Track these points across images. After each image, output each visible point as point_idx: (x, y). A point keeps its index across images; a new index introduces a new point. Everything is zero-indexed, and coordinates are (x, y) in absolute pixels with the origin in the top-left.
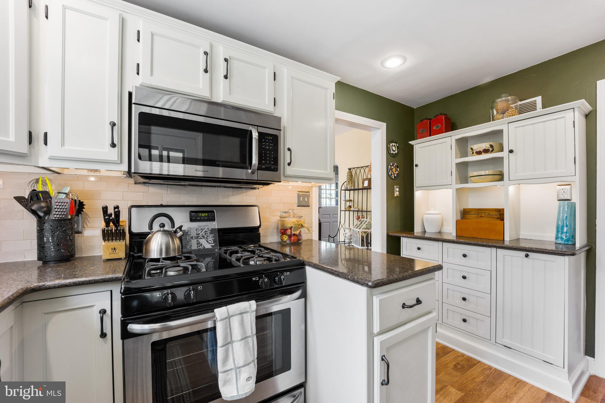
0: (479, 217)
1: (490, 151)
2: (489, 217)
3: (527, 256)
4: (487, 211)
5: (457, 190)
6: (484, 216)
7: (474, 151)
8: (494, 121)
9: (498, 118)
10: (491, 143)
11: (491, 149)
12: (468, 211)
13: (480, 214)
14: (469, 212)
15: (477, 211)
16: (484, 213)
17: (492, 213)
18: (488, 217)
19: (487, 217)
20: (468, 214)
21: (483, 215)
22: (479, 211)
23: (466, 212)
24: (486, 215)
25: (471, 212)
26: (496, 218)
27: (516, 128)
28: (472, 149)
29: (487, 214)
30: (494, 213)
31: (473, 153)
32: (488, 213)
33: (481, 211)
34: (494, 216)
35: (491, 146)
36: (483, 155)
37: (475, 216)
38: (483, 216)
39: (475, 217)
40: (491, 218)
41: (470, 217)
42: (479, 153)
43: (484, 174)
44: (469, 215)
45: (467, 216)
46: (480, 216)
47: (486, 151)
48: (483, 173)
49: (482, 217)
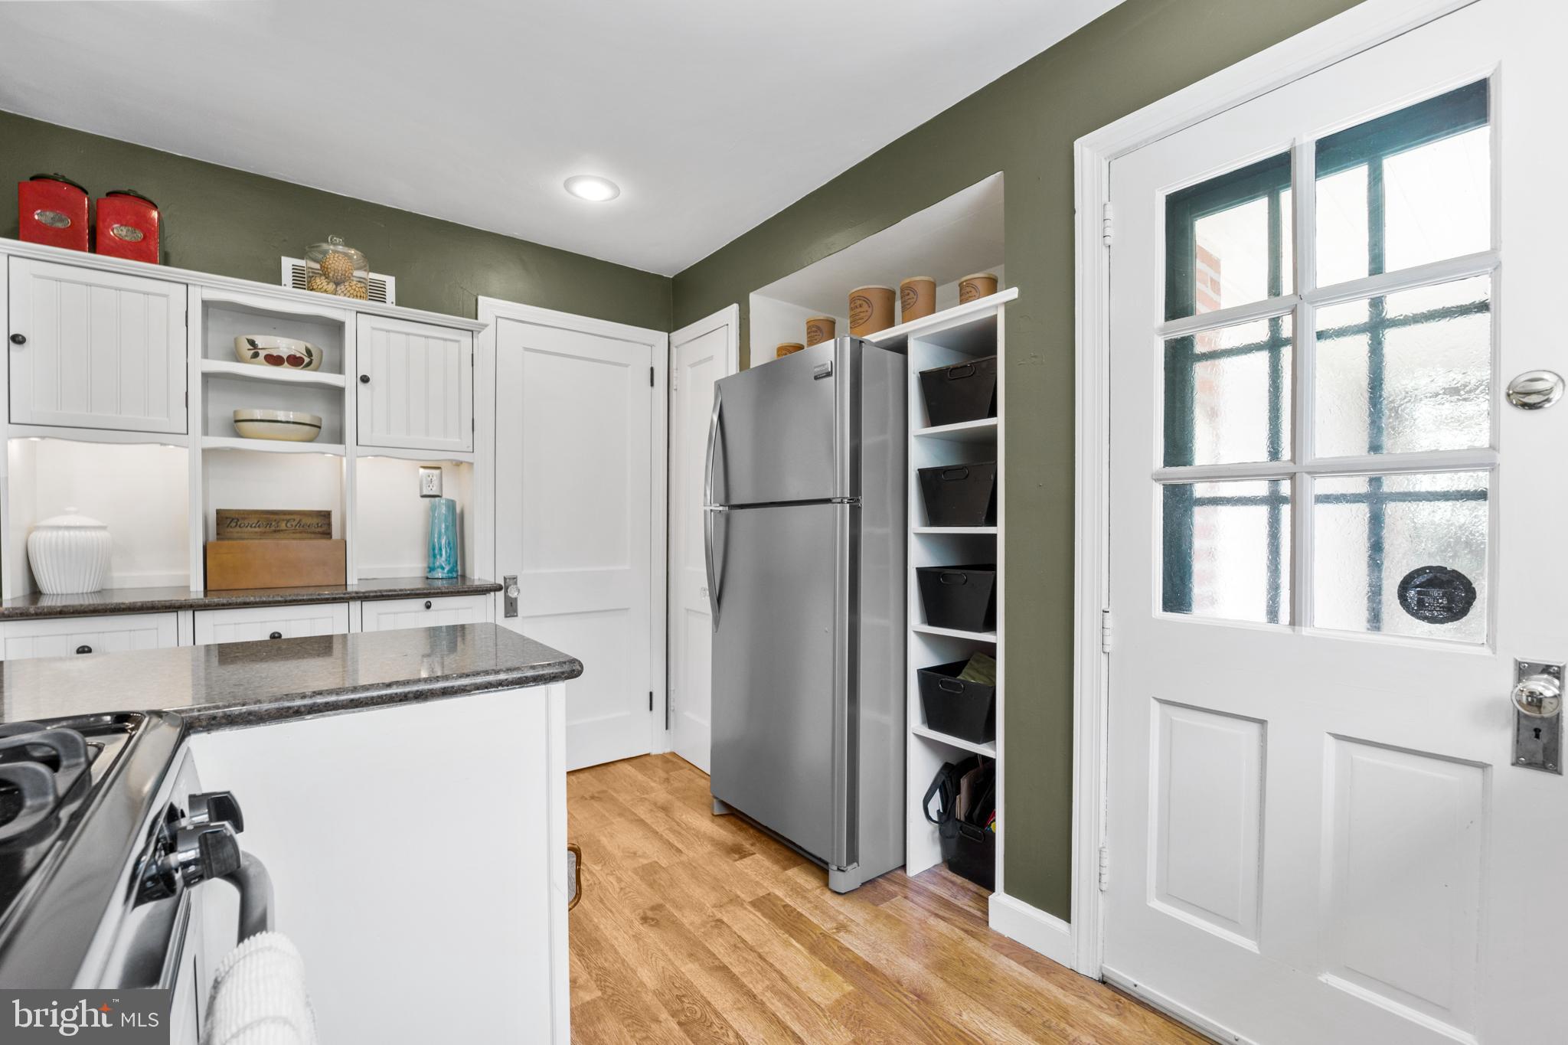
0: (271, 532)
1: (305, 363)
2: (301, 532)
3: (428, 606)
4: (292, 517)
5: (206, 452)
6: (285, 528)
7: (262, 354)
8: (311, 290)
9: (325, 288)
10: (309, 346)
11: (307, 360)
12: (233, 516)
13: (273, 524)
14: (238, 520)
15: (264, 516)
16: (285, 522)
17: (307, 521)
18: (297, 533)
19: (294, 533)
20: (233, 524)
21: (283, 526)
22: (272, 516)
23: (227, 518)
24: (292, 525)
25: (244, 519)
26: (320, 533)
27: (374, 329)
28: (252, 343)
29: (294, 524)
30: (315, 521)
31: (256, 355)
32: (298, 520)
33: (276, 517)
34: (313, 529)
35: (309, 353)
36: (287, 370)
37: (257, 529)
38: (282, 530)
39: (256, 532)
40: (305, 532)
41: (239, 534)
42: (275, 360)
43: (283, 419)
44: (238, 529)
45: (229, 530)
46: (273, 528)
47: (295, 361)
48: (281, 415)
49: (279, 531)
